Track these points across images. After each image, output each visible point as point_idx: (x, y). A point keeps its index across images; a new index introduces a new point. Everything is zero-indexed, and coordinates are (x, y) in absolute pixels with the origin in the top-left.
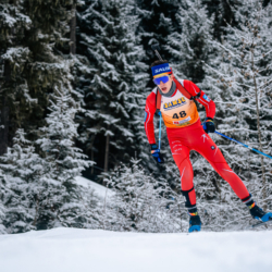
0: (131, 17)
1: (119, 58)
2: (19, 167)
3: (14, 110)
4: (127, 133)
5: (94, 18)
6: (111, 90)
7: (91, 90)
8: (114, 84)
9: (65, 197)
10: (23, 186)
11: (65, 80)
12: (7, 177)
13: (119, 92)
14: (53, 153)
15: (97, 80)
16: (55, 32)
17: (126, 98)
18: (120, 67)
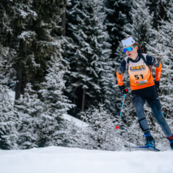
0: (101, 13)
1: (92, 39)
2: (28, 107)
3: (25, 71)
4: (97, 87)
5: (77, 13)
6: (87, 60)
7: (74, 59)
8: (89, 56)
9: (56, 127)
10: (30, 120)
11: (58, 52)
12: (19, 113)
13: (92, 61)
14: (49, 99)
15: (78, 53)
16: (52, 22)
17: (96, 65)
18: (93, 45)
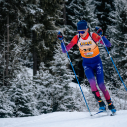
0: (91, 5)
2: (42, 81)
3: (39, 54)
5: (74, 7)
9: (65, 93)
10: (45, 90)
12: (37, 86)
14: (58, 73)
16: (56, 15)
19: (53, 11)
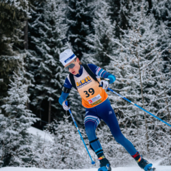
0: (63, 25)
1: (55, 51)
5: (39, 26)
6: (51, 72)
7: (39, 72)
8: (53, 68)
9: (21, 141)
11: (20, 66)
13: (56, 73)
14: (13, 114)
15: (42, 65)
16: (15, 36)
17: (61, 77)
18: (56, 57)
19: (11, 29)
